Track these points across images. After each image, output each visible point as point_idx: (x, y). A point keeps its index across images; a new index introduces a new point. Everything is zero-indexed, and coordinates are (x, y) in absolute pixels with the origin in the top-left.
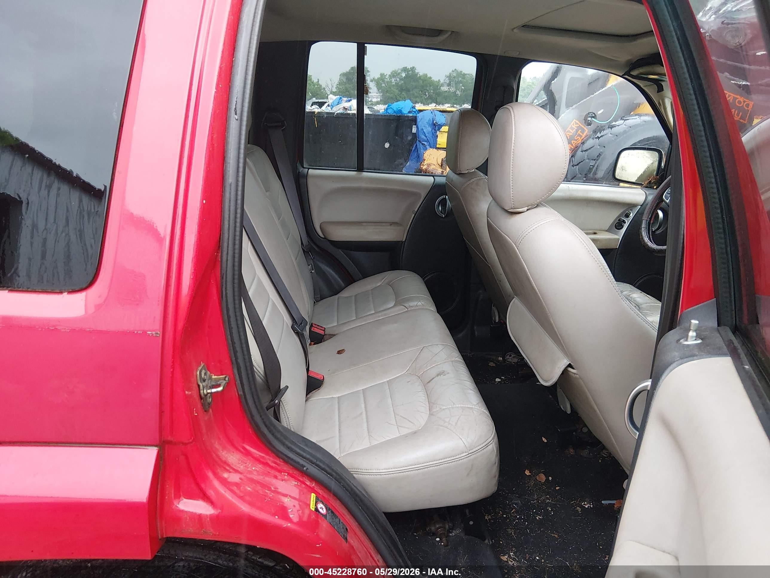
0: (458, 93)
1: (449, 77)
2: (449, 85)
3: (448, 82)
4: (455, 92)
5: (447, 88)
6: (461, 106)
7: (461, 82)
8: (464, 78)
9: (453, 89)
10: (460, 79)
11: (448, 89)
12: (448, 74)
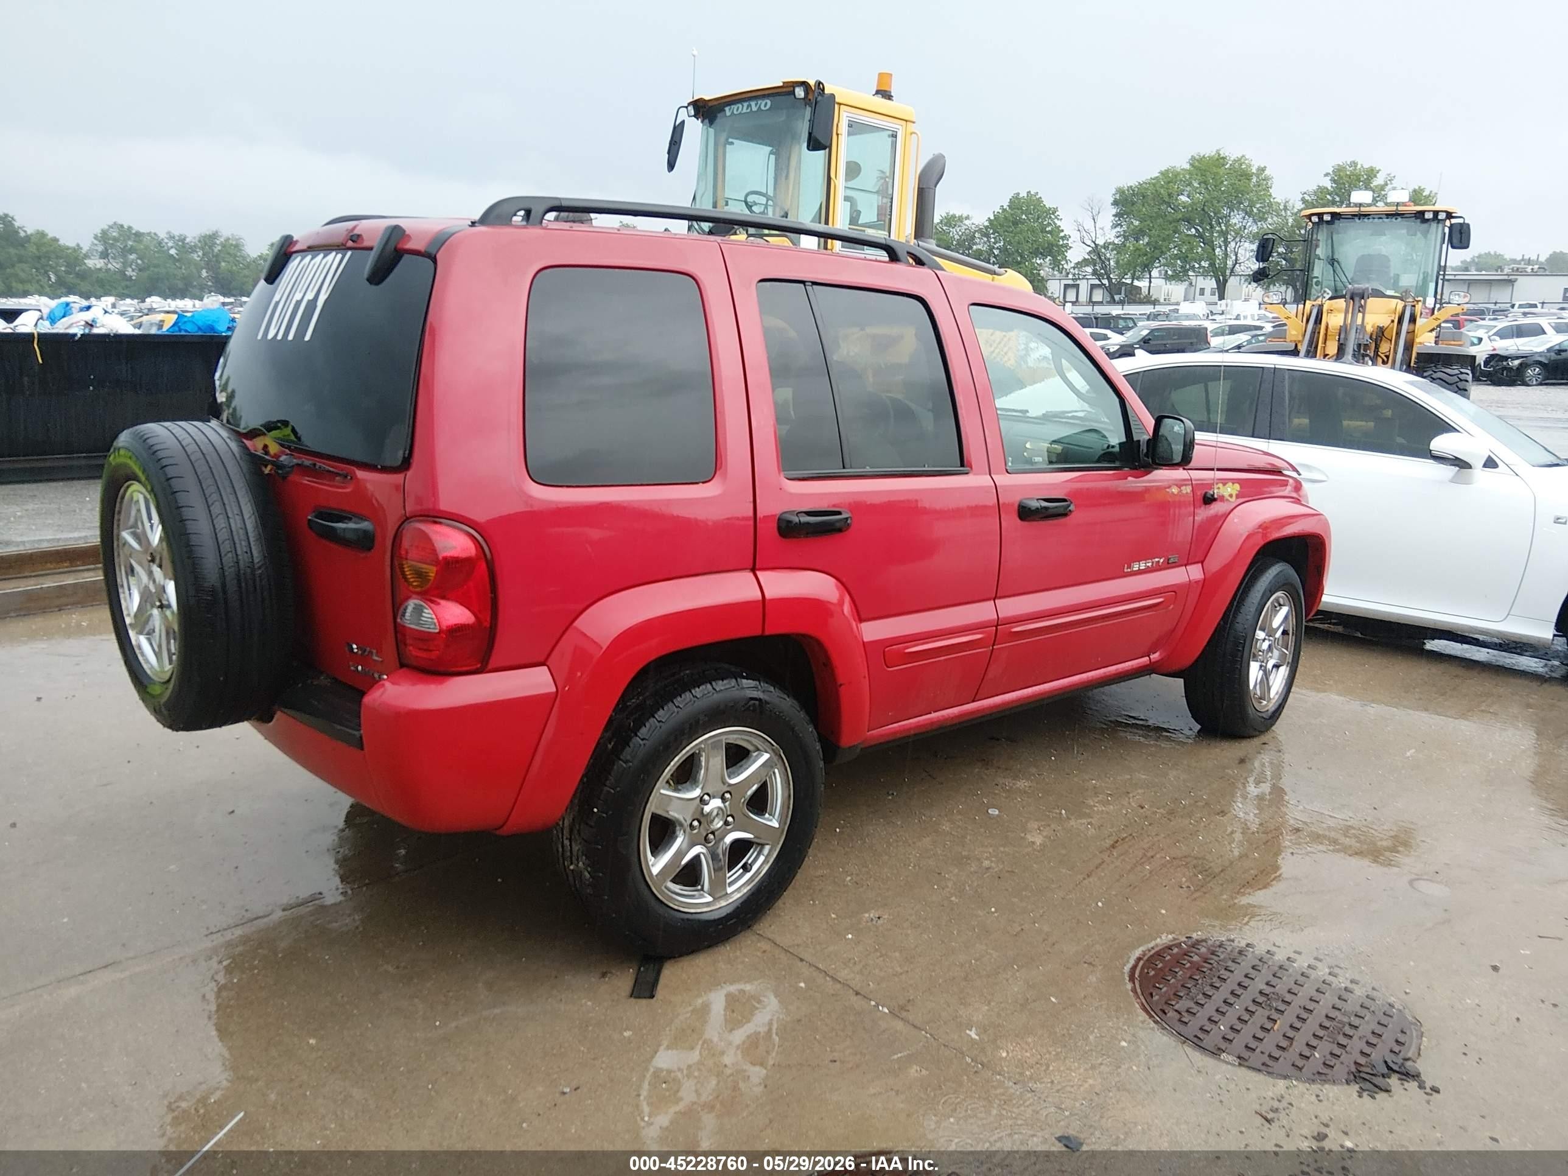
0: (129, 272)
1: (104, 237)
2: (104, 255)
3: (101, 248)
4: (122, 273)
5: (102, 261)
6: (143, 301)
7: (132, 250)
8: (140, 242)
9: (115, 265)
10: (130, 243)
11: (102, 264)
12: (98, 232)
